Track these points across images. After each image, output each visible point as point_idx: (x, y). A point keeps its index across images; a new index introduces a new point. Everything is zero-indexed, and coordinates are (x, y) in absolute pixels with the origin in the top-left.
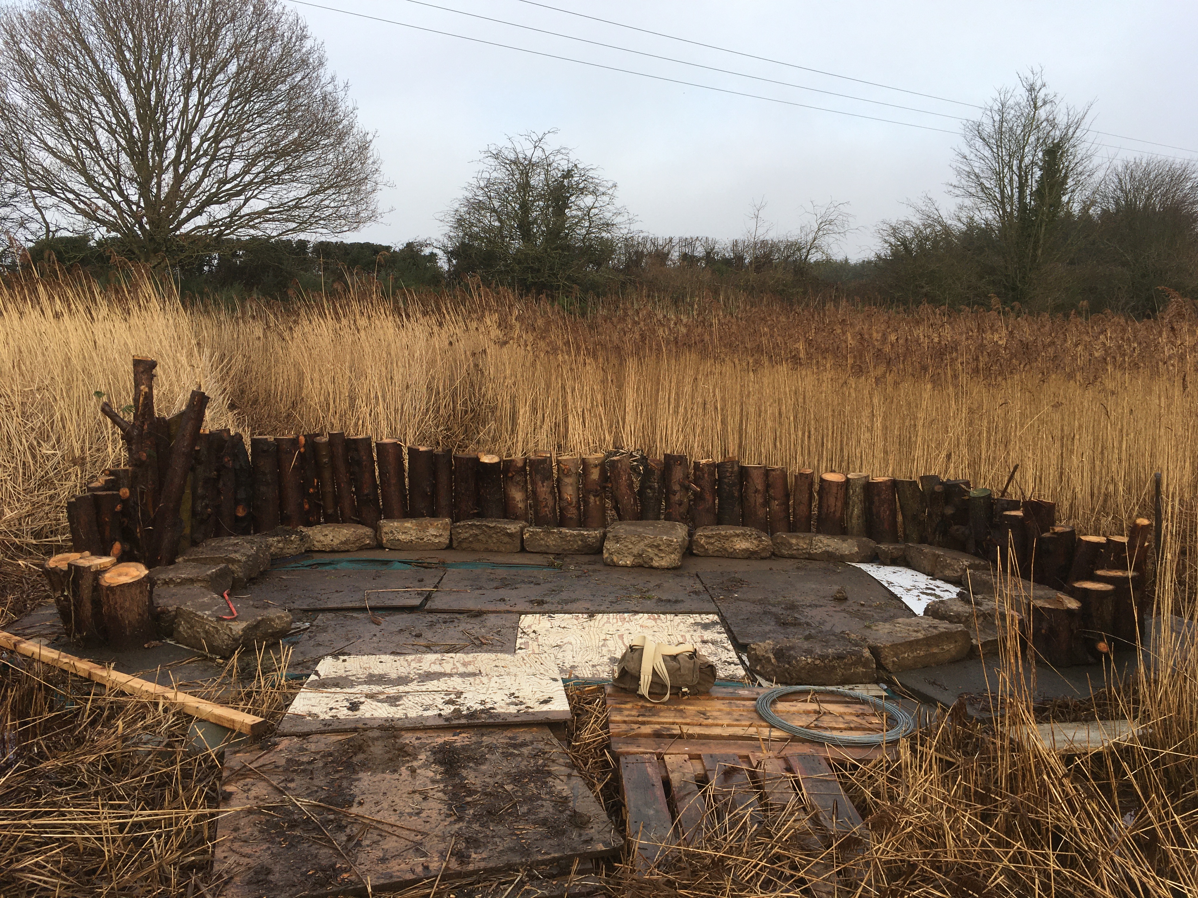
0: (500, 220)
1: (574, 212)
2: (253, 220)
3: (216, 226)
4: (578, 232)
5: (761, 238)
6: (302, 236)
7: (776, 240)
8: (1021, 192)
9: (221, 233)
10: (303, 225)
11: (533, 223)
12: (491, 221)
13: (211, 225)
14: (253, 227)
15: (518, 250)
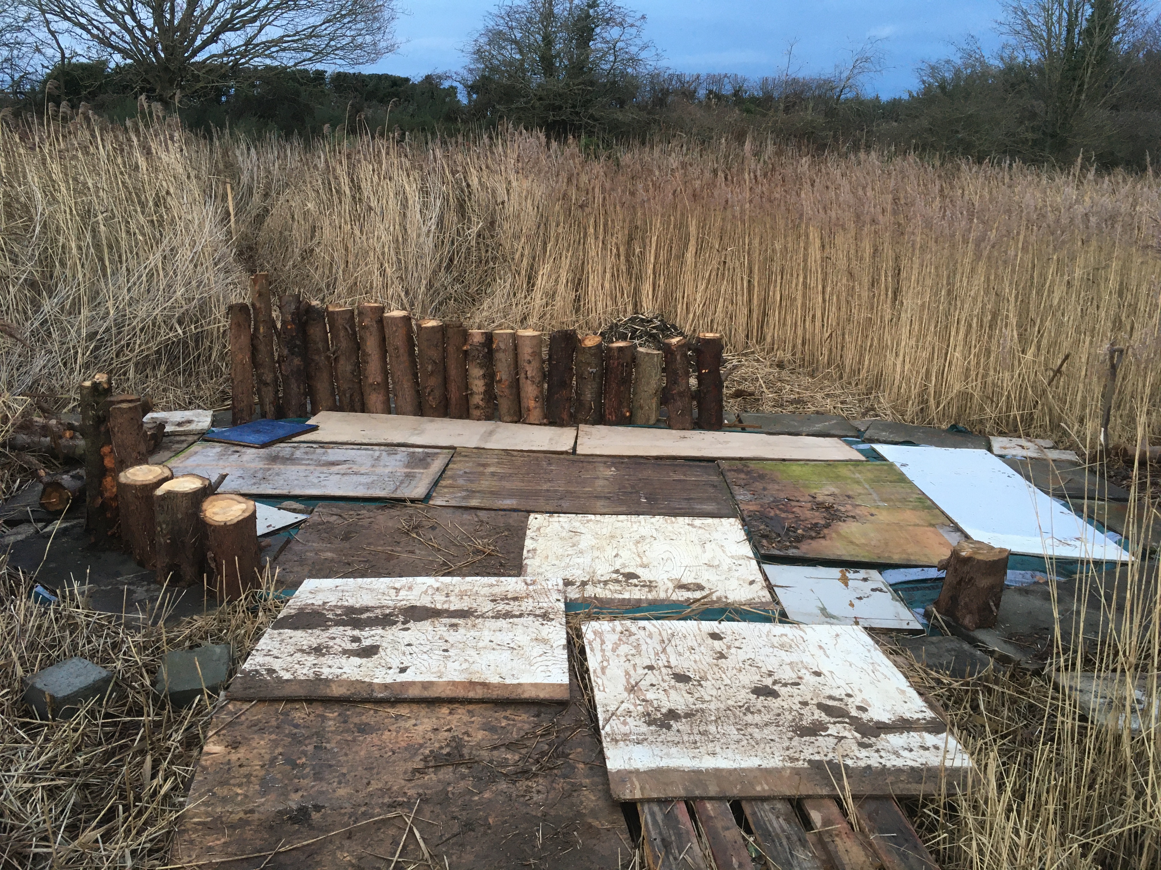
0: (521, 52)
1: (599, 45)
2: (269, 48)
3: (231, 55)
4: (603, 66)
5: (793, 76)
6: (319, 67)
7: (807, 78)
8: (1069, 31)
9: (236, 61)
10: (320, 54)
11: (555, 57)
12: (512, 54)
13: (226, 54)
14: (269, 56)
15: (539, 85)
